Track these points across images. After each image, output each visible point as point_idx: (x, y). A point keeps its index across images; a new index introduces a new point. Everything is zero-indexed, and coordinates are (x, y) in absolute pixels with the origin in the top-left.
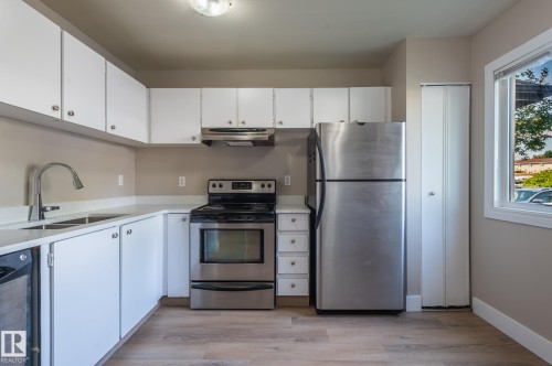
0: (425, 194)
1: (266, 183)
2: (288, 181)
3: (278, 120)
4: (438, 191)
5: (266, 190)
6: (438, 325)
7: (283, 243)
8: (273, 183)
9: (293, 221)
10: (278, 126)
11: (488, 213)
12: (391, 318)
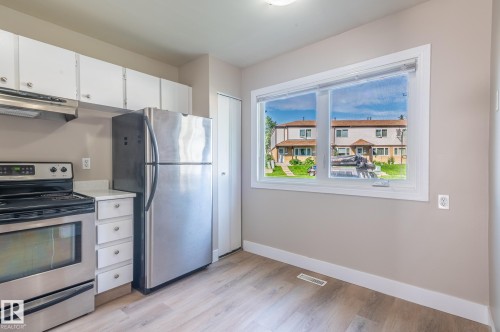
0: (220, 173)
1: (59, 167)
2: (87, 163)
3: (84, 92)
4: (227, 171)
5: (59, 175)
6: (232, 265)
7: (105, 233)
8: (68, 167)
9: (117, 206)
10: (84, 100)
11: (254, 185)
12: (203, 272)
